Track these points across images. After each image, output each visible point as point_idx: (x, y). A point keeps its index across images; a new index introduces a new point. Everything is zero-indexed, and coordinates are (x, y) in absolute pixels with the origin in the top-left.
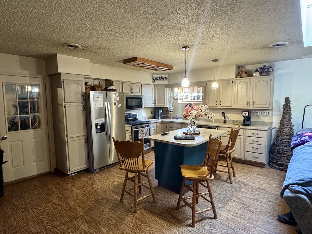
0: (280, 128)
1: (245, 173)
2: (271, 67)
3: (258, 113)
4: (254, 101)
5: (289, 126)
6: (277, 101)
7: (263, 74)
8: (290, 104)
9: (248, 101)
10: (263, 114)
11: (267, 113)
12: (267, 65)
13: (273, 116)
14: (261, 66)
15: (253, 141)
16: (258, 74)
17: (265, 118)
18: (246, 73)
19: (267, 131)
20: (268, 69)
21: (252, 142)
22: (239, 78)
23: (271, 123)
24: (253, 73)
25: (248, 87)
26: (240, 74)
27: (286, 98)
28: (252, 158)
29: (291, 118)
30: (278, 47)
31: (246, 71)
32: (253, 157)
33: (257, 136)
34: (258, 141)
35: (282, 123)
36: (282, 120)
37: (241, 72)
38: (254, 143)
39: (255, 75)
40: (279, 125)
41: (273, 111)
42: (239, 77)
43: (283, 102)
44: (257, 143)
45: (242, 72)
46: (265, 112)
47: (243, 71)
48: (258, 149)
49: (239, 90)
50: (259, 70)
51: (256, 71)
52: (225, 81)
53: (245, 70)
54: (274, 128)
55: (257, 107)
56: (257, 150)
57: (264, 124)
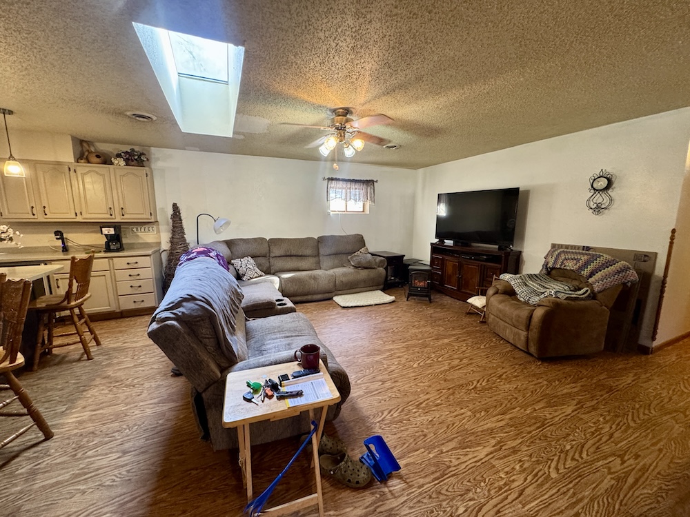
0: (171, 249)
1: (121, 332)
2: (143, 154)
3: (135, 229)
4: (122, 209)
5: (183, 245)
6: (162, 209)
7: (133, 163)
8: (180, 214)
9: (110, 208)
10: (143, 230)
11: (151, 229)
12: (137, 149)
13: (159, 232)
14: (128, 149)
15: (130, 275)
16: (122, 163)
17: (147, 236)
18: (98, 156)
19: (152, 256)
20: (139, 157)
21: (129, 278)
22: (83, 163)
23: (159, 244)
24: (113, 159)
25: (107, 182)
26: (85, 157)
27: (173, 206)
28: (134, 304)
29: (184, 233)
30: (141, 119)
31: (98, 152)
32: (135, 302)
33: (136, 266)
34: (139, 275)
35: (172, 241)
36: (172, 238)
37: (86, 153)
38: (132, 278)
39: (116, 162)
40: (170, 245)
41: (158, 225)
42: (82, 161)
43: (170, 211)
44: (138, 277)
45: (89, 153)
46: (147, 227)
47: (92, 152)
48: (140, 286)
49: (87, 186)
50: (122, 154)
51: (119, 156)
52: (51, 166)
53: (95, 149)
54: (165, 250)
55: (128, 218)
56: (139, 289)
57: (146, 245)
